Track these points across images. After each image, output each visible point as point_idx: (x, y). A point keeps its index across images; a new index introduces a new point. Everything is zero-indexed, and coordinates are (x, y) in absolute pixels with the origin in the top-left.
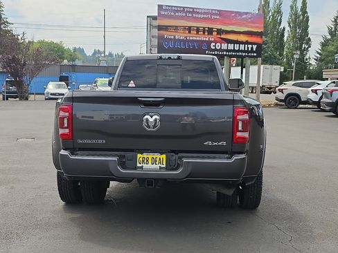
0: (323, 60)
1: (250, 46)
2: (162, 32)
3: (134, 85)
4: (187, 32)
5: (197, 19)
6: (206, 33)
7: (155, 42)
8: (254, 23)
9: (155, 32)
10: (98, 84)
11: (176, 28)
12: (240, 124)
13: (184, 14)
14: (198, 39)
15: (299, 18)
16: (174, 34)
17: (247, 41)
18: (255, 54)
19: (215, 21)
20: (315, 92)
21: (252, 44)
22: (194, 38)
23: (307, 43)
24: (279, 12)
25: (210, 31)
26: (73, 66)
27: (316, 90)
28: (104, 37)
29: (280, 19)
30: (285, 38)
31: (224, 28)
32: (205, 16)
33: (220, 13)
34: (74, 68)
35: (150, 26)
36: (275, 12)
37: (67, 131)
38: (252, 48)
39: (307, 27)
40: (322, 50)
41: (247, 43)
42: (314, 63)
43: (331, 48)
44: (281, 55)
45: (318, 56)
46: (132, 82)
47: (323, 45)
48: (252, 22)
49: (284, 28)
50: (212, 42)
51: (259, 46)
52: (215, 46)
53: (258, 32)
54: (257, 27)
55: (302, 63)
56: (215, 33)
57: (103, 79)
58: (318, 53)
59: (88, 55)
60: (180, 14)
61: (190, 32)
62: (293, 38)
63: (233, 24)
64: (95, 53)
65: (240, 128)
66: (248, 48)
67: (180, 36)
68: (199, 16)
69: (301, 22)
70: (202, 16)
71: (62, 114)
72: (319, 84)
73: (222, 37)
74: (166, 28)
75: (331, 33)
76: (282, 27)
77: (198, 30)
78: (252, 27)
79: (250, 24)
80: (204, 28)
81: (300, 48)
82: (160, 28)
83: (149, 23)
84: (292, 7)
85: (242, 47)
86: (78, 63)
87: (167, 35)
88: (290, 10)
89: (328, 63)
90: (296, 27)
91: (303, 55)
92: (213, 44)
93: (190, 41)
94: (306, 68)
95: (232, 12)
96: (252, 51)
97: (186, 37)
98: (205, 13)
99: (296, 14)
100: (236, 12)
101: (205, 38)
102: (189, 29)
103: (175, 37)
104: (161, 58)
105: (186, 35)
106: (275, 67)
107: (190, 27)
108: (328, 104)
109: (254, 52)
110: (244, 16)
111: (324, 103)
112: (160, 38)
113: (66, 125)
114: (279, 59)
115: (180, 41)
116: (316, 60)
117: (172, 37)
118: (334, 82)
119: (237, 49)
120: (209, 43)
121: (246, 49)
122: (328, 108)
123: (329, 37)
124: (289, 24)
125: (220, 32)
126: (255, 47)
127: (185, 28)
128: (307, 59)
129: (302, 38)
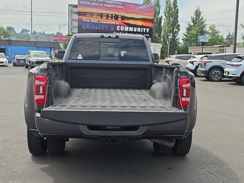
0: (188, 40)
1: (144, 29)
2: (80, 17)
3: (81, 58)
4: (100, 17)
5: (107, 9)
6: (114, 19)
7: (76, 24)
8: (148, 12)
9: (76, 17)
10: (31, 55)
11: (92, 14)
12: (185, 91)
13: (97, 4)
14: (108, 22)
15: (172, 10)
16: (90, 18)
17: (142, 25)
18: (148, 35)
19: (120, 10)
20: (192, 63)
21: (146, 27)
22: (105, 22)
23: (177, 28)
24: (158, 5)
25: (116, 17)
26: (9, 41)
27: (193, 62)
28: (31, 19)
29: (159, 11)
30: (162, 24)
31: (126, 15)
32: (113, 6)
33: (124, 4)
34: (10, 42)
35: (71, 12)
36: (155, 5)
37: (42, 97)
38: (146, 30)
39: (177, 17)
40: (188, 33)
41: (142, 27)
42: (182, 42)
43: (193, 32)
44: (159, 36)
45: (185, 37)
46: (80, 55)
47: (188, 29)
48: (146, 12)
49: (162, 17)
50: (118, 25)
51: (151, 29)
52: (120, 28)
53: (150, 19)
54: (149, 15)
55: (174, 42)
56: (120, 19)
57: (35, 51)
58: (185, 35)
59: (17, 32)
60: (94, 4)
61: (101, 17)
62: (168, 24)
63: (133, 13)
64: (23, 31)
65: (185, 95)
66: (143, 30)
67: (95, 20)
68: (109, 6)
69: (173, 13)
70: (111, 6)
71: (37, 82)
72: (194, 57)
73: (125, 21)
74: (84, 14)
75: (193, 21)
76: (160, 16)
77: (107, 16)
78: (146, 15)
79: (144, 13)
80: (112, 15)
81: (172, 31)
82: (80, 14)
83: (70, 10)
84: (167, 2)
85: (139, 30)
86: (13, 39)
87: (84, 19)
88: (165, 4)
89: (191, 42)
90: (169, 17)
91: (174, 36)
92: (118, 27)
93: (102, 24)
94: (176, 46)
95: (132, 4)
96: (146, 33)
97: (99, 21)
98: (112, 4)
99: (170, 7)
100: (135, 4)
101: (113, 22)
102: (101, 15)
103: (91, 21)
104: (103, 36)
105: (98, 20)
106: (157, 44)
107: (102, 14)
108: (203, 72)
109: (147, 33)
110: (140, 7)
111: (199, 71)
112: (80, 21)
113: (41, 92)
114: (158, 39)
115: (95, 24)
116: (184, 40)
117: (89, 21)
118: (207, 56)
119: (135, 31)
120: (116, 26)
121: (142, 31)
122: (203, 75)
123: (192, 24)
124: (165, 14)
125: (123, 18)
126: (148, 30)
127: (98, 14)
128: (177, 39)
129: (174, 25)
